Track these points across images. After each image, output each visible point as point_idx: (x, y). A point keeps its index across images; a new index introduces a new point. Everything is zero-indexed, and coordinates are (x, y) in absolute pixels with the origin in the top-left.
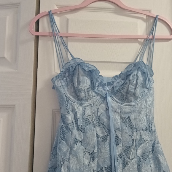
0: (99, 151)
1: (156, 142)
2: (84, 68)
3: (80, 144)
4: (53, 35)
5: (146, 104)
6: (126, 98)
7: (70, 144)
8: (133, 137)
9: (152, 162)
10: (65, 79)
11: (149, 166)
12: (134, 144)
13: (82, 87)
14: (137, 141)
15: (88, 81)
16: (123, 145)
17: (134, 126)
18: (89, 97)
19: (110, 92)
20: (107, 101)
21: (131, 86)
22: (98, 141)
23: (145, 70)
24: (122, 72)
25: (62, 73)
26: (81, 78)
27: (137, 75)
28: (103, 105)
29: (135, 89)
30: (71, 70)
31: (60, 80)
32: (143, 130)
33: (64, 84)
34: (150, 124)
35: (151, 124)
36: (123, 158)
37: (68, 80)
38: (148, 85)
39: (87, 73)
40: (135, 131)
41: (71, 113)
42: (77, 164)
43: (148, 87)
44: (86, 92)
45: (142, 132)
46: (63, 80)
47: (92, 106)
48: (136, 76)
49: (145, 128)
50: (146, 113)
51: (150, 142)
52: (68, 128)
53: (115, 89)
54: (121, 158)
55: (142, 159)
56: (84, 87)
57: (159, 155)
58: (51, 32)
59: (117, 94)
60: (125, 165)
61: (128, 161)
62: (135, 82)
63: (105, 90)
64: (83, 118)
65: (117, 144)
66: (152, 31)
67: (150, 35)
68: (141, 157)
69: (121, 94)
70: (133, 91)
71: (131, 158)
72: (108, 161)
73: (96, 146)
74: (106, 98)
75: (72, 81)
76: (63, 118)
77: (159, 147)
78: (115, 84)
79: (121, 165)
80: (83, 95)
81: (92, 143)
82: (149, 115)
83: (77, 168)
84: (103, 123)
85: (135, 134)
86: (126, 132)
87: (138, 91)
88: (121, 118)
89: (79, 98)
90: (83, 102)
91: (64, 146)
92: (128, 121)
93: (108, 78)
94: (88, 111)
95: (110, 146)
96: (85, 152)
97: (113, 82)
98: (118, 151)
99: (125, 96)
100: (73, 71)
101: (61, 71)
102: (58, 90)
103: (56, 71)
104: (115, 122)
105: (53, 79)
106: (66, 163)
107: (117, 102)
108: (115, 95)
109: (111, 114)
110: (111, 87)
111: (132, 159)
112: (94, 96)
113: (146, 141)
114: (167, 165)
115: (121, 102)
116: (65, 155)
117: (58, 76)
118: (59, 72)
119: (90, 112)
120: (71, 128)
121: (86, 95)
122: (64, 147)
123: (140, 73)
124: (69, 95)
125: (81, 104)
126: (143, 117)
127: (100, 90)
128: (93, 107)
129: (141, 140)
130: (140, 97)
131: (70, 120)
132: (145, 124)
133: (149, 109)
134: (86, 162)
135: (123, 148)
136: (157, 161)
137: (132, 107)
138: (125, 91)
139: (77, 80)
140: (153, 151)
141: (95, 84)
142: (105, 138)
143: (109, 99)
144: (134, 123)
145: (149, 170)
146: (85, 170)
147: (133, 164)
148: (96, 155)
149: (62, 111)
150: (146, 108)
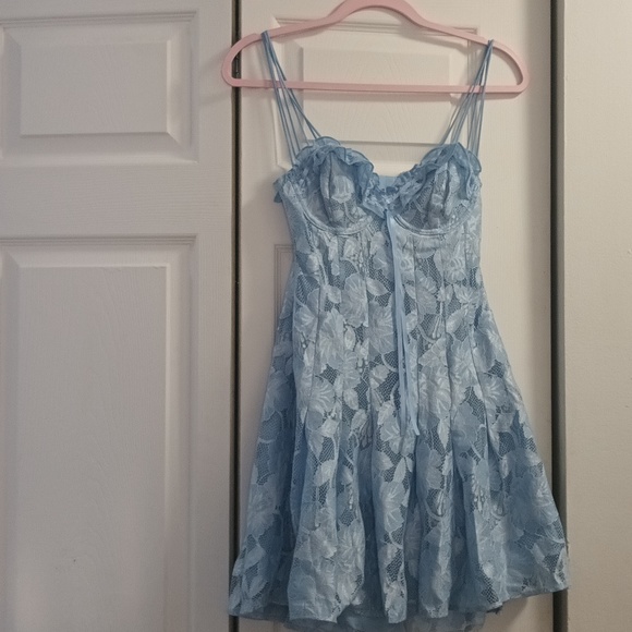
0: (374, 323)
1: (484, 306)
2: (343, 159)
3: (336, 311)
4: (273, 86)
5: (466, 232)
6: (426, 220)
7: (317, 311)
8: (439, 297)
9: (475, 344)
10: (302, 181)
11: (469, 351)
12: (441, 310)
13: (338, 197)
14: (446, 305)
15: (350, 186)
16: (418, 313)
17: (442, 275)
18: (351, 218)
19: (392, 208)
20: (386, 226)
21: (437, 195)
22: (370, 306)
23: (465, 161)
24: (416, 166)
25: (295, 168)
26: (336, 179)
27: (448, 172)
28: (380, 235)
29: (444, 201)
30: (317, 163)
31: (293, 183)
32: (458, 282)
33: (300, 193)
34: (472, 271)
35: (475, 270)
36: (418, 336)
37: (309, 183)
38: (469, 190)
39: (346, 168)
40: (443, 284)
41: (317, 251)
42: (331, 348)
43: (469, 196)
44: (346, 209)
45: (456, 286)
46: (298, 183)
47: (357, 238)
48: (446, 175)
49: (462, 279)
50: (465, 250)
51: (472, 307)
52: (311, 280)
53: (404, 203)
54: (415, 337)
55: (455, 339)
56: (342, 198)
57: (489, 331)
58: (268, 78)
59: (407, 213)
60: (422, 349)
61: (429, 343)
62: (444, 187)
63: (382, 204)
64: (340, 261)
65: (408, 311)
66: (478, 74)
67: (475, 84)
68: (453, 336)
69: (414, 212)
70: (439, 204)
71: (434, 336)
72: (390, 343)
73: (367, 315)
74: (384, 220)
75: (317, 185)
76: (301, 261)
77: (488, 316)
78: (403, 191)
79: (415, 351)
80: (339, 214)
81: (358, 310)
82: (472, 254)
83: (332, 355)
84: (380, 271)
85: (442, 290)
86: (424, 288)
87: (450, 205)
88: (416, 260)
89: (331, 220)
90: (340, 229)
91: (306, 315)
92: (428, 266)
93: (388, 178)
94: (350, 247)
95: (394, 315)
96: (347, 327)
97: (398, 187)
98: (410, 323)
99: (423, 216)
100: (319, 166)
101: (293, 165)
102: (291, 204)
104: (403, 269)
105: (277, 181)
106: (311, 345)
107: (407, 228)
108: (402, 213)
109: (396, 252)
110: (396, 196)
111: (437, 339)
112: (361, 217)
113: (464, 304)
114: (503, 350)
115: (415, 228)
116: (309, 331)
117: (289, 175)
118: (289, 167)
119: (353, 249)
120: (318, 280)
121: (345, 215)
122: (307, 318)
123: (454, 167)
124: (311, 215)
125: (336, 234)
126: (458, 257)
127: (373, 203)
128: (359, 238)
129: (455, 303)
130: (454, 217)
131: (317, 264)
132: (462, 271)
133: (470, 242)
134: (349, 344)
135: (419, 319)
136: (484, 344)
137: (438, 238)
138: (424, 204)
139: (327, 184)
140: (476, 323)
141: (365, 191)
142: (383, 300)
143: (392, 221)
144: (440, 269)
145: (469, 359)
146: (348, 360)
147: (438, 348)
148: (367, 332)
149: (298, 246)
150: (466, 239)
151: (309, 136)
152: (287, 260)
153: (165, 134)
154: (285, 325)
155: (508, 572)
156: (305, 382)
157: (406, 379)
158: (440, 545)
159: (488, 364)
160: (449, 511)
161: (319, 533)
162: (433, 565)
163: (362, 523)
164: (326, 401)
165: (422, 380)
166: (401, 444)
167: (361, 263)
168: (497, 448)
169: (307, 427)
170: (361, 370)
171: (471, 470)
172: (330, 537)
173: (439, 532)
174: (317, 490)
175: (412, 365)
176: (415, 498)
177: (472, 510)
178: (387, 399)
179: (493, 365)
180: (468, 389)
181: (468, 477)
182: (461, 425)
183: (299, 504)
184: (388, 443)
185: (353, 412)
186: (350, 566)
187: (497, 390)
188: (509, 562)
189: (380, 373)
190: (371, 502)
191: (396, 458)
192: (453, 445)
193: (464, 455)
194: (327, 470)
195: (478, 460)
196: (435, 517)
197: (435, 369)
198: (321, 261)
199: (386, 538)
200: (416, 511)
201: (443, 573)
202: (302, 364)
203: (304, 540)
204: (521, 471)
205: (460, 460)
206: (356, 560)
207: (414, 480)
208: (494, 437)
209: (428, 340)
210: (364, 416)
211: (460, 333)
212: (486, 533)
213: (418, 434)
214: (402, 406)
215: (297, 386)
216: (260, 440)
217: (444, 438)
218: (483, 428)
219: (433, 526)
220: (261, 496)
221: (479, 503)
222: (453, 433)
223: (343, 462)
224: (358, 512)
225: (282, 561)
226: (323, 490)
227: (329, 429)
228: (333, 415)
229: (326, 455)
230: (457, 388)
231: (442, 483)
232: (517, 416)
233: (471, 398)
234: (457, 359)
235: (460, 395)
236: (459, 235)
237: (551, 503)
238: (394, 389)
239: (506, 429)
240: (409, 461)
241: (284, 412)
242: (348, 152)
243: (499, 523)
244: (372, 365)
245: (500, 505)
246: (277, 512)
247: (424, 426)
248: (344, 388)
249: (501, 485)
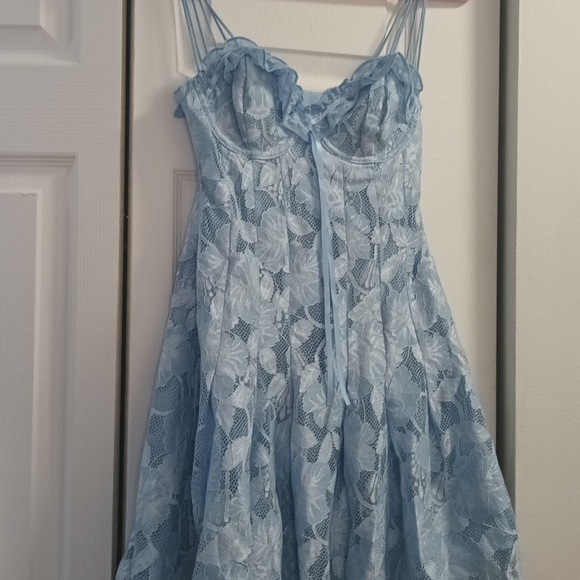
0: (296, 268)
1: (423, 252)
2: (261, 65)
3: (251, 252)
5: (404, 162)
6: (359, 145)
7: (228, 252)
8: (374, 239)
9: (413, 297)
10: (209, 91)
11: (407, 305)
12: (376, 254)
13: (254, 112)
14: (382, 249)
15: (269, 99)
16: (349, 257)
17: (377, 212)
18: (269, 139)
19: (318, 130)
20: (311, 151)
21: (372, 115)
22: (291, 247)
23: (406, 75)
24: (345, 81)
25: (201, 74)
26: (252, 89)
27: (386, 88)
28: (303, 162)
29: (381, 122)
30: (229, 67)
31: (199, 93)
32: (395, 221)
33: (207, 105)
34: (412, 209)
35: (415, 207)
36: (348, 285)
37: (219, 93)
38: (409, 112)
39: (265, 76)
40: (378, 223)
41: (227, 177)
42: (245, 298)
43: (408, 119)
44: (264, 128)
45: (393, 226)
46: (205, 93)
47: (276, 164)
48: (383, 92)
49: (399, 218)
50: (404, 184)
51: (411, 252)
52: (221, 213)
53: (334, 123)
54: (344, 287)
55: (391, 289)
56: (260, 114)
57: (430, 281)
59: (336, 135)
60: (353, 301)
61: (361, 294)
62: (381, 105)
63: (306, 124)
64: (255, 191)
65: (336, 255)
68: (389, 285)
69: (345, 135)
70: (374, 126)
71: (367, 285)
72: (315, 293)
73: (287, 258)
74: (308, 144)
75: (229, 98)
76: (207, 189)
77: (429, 263)
78: (331, 110)
79: (344, 303)
80: (255, 134)
81: (277, 251)
82: (411, 188)
83: (246, 307)
84: (304, 205)
85: (377, 231)
86: (356, 227)
87: (388, 127)
88: (346, 193)
89: (245, 140)
90: (256, 152)
91: (213, 256)
92: (361, 201)
93: (312, 95)
94: (267, 174)
95: (320, 259)
96: (263, 272)
97: (325, 105)
98: (339, 269)
99: (355, 141)
100: (232, 72)
101: (199, 71)
102: (196, 118)
103: (180, 70)
104: (331, 203)
105: (179, 90)
106: (219, 294)
107: (336, 154)
108: (330, 137)
109: (323, 183)
110: (322, 116)
111: (370, 289)
112: (282, 139)
113: (402, 248)
114: (446, 303)
115: (344, 155)
116: (218, 276)
117: (193, 82)
118: (192, 75)
119: (271, 178)
120: (229, 213)
121: (262, 135)
122: (214, 260)
123: (392, 84)
124: (220, 133)
125: (251, 158)
126: (395, 190)
127: (295, 122)
128: (279, 165)
129: (391, 247)
130: (391, 143)
131: (227, 194)
132: (400, 208)
133: (409, 174)
134: (266, 292)
135: (349, 265)
136: (425, 295)
137: (372, 168)
138: (357, 126)
139: (241, 95)
140: (415, 272)
141: (286, 107)
142: (307, 241)
143: (318, 146)
144: (375, 206)
145: (407, 315)
146: (264, 312)
147: (371, 301)
148: (287, 279)
149: (205, 171)
150: (404, 170)
152: (189, 189)
153: (38, 28)
154: (186, 269)
155: (452, 571)
156: (212, 339)
157: (333, 337)
158: (374, 540)
159: (429, 320)
160: (384, 497)
161: (228, 529)
162: (364, 561)
163: (279, 515)
164: (238, 363)
165: (352, 339)
166: (327, 416)
167: (279, 194)
168: (438, 420)
169: (215, 395)
170: (280, 325)
171: (410, 448)
172: (243, 534)
173: (372, 524)
174: (227, 475)
175: (341, 321)
176: (342, 481)
177: (411, 496)
178: (311, 361)
179: (435, 321)
180: (406, 349)
181: (406, 456)
182: (397, 393)
183: (204, 492)
184: (311, 415)
185: (270, 377)
186: (265, 569)
187: (439, 351)
188: (451, 558)
189: (303, 330)
190: (290, 486)
191: (321, 433)
192: (388, 417)
193: (401, 429)
194: (240, 450)
195: (418, 436)
196: (368, 505)
197: (368, 325)
198: (232, 190)
199: (309, 532)
200: (343, 497)
201: (376, 574)
202: (208, 317)
203: (210, 539)
204: (467, 447)
205: (397, 435)
206: (273, 561)
207: (341, 459)
208: (436, 408)
209: (360, 290)
210: (283, 382)
211: (397, 282)
212: (428, 524)
213: (348, 403)
214: (329, 369)
215: (201, 343)
216: (153, 411)
217: (378, 409)
218: (423, 397)
219: (365, 516)
220: (154, 482)
221: (421, 488)
222: (389, 403)
223: (258, 439)
224: (275, 501)
225: (179, 562)
226: (234, 476)
227: (241, 398)
228: (246, 380)
229: (238, 431)
230: (393, 348)
231: (376, 464)
232: (462, 382)
233: (409, 361)
234: (394, 314)
235: (397, 358)
236: (397, 165)
238: (319, 349)
239: (450, 398)
240: (336, 437)
241: (184, 376)
242: (267, 57)
243: (439, 510)
244: (294, 319)
245: (441, 488)
246: (174, 502)
247: (355, 394)
248: (260, 346)
249: (442, 465)
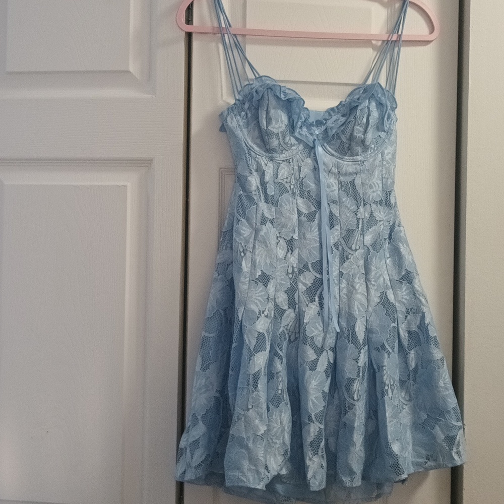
0: (302, 236)
1: (397, 223)
2: (278, 95)
3: (271, 225)
4: (220, 32)
5: (383, 160)
6: (349, 149)
7: (254, 225)
8: (359, 215)
9: (388, 256)
10: (243, 113)
11: (383, 261)
12: (360, 226)
13: (274, 128)
14: (365, 222)
15: (284, 118)
16: (341, 228)
17: (362, 196)
18: (284, 146)
19: (320, 138)
20: (315, 154)
21: (358, 127)
22: (299, 221)
23: (383, 98)
24: (341, 102)
25: (237, 102)
26: (272, 112)
27: (368, 108)
28: (309, 161)
29: (365, 132)
30: (256, 98)
31: (235, 115)
32: (375, 202)
33: (241, 124)
34: (388, 193)
35: (390, 193)
36: (340, 248)
37: (249, 115)
38: (386, 123)
39: (281, 103)
40: (362, 204)
41: (255, 173)
42: (266, 256)
43: (386, 129)
44: (281, 138)
45: (374, 206)
46: (240, 115)
47: (290, 163)
48: (366, 110)
49: (378, 200)
50: (382, 175)
51: (387, 224)
52: (250, 198)
53: (331, 133)
54: (337, 249)
55: (371, 250)
56: (278, 129)
57: (401, 245)
58: (216, 25)
59: (333, 142)
60: (343, 259)
61: (349, 254)
62: (365, 120)
63: (312, 134)
64: (274, 182)
65: (332, 226)
66: (397, 24)
67: (393, 33)
68: (370, 248)
69: (339, 141)
70: (360, 135)
71: (354, 248)
72: (316, 254)
73: (297, 229)
74: (313, 148)
75: (256, 118)
76: (241, 182)
77: (401, 231)
78: (330, 123)
79: (337, 260)
80: (275, 143)
81: (290, 224)
82: (387, 179)
83: (266, 263)
84: (309, 192)
85: (361, 209)
86: (346, 207)
87: (370, 136)
88: (340, 182)
89: (268, 147)
90: (275, 155)
91: (244, 228)
92: (350, 188)
93: (317, 113)
94: (283, 170)
95: (320, 229)
96: (279, 239)
97: (326, 120)
98: (333, 236)
99: (347, 145)
100: (258, 101)
101: (236, 100)
102: (233, 133)
103: (224, 99)
104: (328, 190)
105: (222, 114)
106: (248, 254)
107: (333, 155)
108: (329, 143)
109: (323, 175)
110: (323, 128)
111: (356, 250)
112: (294, 146)
113: (380, 221)
114: (413, 260)
115: (339, 155)
116: (247, 242)
117: (232, 108)
118: (232, 101)
119: (286, 173)
120: (255, 198)
121: (279, 143)
122: (245, 230)
123: (373, 104)
124: (250, 143)
125: (271, 159)
126: (376, 180)
127: (304, 133)
128: (291, 163)
129: (372, 220)
130: (373, 146)
131: (254, 185)
132: (379, 193)
133: (386, 168)
134: (281, 253)
135: (341, 233)
136: (397, 256)
137: (359, 164)
138: (348, 135)
139: (265, 116)
140: (390, 235)
141: (297, 123)
142: (311, 217)
143: (319, 150)
144: (360, 191)
145: (383, 268)
146: (280, 266)
147: (357, 258)
148: (296, 243)
149: (239, 169)
150: (383, 165)
151: (250, 75)
152: (230, 181)
153: (128, 72)
154: (227, 236)
155: (414, 450)
156: (243, 285)
157: (329, 284)
158: (356, 425)
159: (400, 273)
160: (364, 397)
161: (252, 413)
162: (350, 443)
163: (289, 406)
164: (259, 300)
165: (343, 285)
166: (324, 339)
167: (292, 185)
168: (405, 343)
169: (244, 323)
170: (291, 276)
171: (383, 362)
172: (261, 417)
173: (354, 414)
174: (251, 377)
175: (335, 272)
176: (335, 385)
177: (383, 396)
178: (312, 301)
179: (404, 273)
180: (382, 293)
181: (381, 367)
182: (375, 323)
183: (236, 389)
184: (312, 338)
185: (284, 311)
186: (278, 442)
187: (406, 295)
188: (414, 441)
189: (308, 279)
190: (298, 387)
191: (319, 351)
192: (368, 341)
193: (378, 349)
194: (260, 360)
195: (389, 354)
196: (352, 401)
197: (354, 276)
198: (258, 182)
199: (310, 419)
200: (336, 396)
201: (358, 449)
202: (240, 269)
203: (239, 419)
204: (426, 365)
205: (374, 353)
206: (284, 437)
207: (334, 370)
208: (404, 334)
209: (349, 251)
210: (293, 315)
211: (376, 246)
212: (395, 416)
213: (338, 330)
214: (326, 306)
215: (236, 288)
216: (204, 333)
217: (361, 334)
218: (394, 327)
219: (350, 409)
220: (204, 381)
221: (390, 391)
222: (368, 331)
223: (273, 354)
224: (286, 397)
225: (221, 437)
226: (256, 377)
227: (262, 325)
228: (266, 313)
229: (259, 348)
230: (372, 292)
231: (358, 373)
232: (423, 317)
233: (384, 301)
234: (373, 268)
235: (375, 298)
236: (377, 162)
237: (451, 391)
238: (318, 292)
239: (414, 328)
240: (331, 354)
241: (225, 310)
242: (283, 89)
243: (406, 408)
244: (301, 272)
245: (408, 392)
246: (217, 395)
247: (344, 324)
248: (276, 290)
249: (409, 375)
